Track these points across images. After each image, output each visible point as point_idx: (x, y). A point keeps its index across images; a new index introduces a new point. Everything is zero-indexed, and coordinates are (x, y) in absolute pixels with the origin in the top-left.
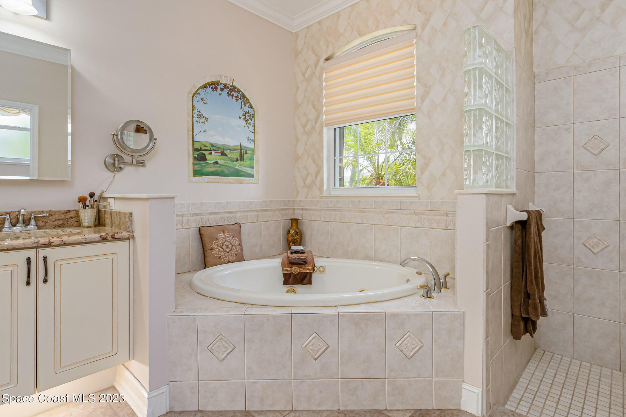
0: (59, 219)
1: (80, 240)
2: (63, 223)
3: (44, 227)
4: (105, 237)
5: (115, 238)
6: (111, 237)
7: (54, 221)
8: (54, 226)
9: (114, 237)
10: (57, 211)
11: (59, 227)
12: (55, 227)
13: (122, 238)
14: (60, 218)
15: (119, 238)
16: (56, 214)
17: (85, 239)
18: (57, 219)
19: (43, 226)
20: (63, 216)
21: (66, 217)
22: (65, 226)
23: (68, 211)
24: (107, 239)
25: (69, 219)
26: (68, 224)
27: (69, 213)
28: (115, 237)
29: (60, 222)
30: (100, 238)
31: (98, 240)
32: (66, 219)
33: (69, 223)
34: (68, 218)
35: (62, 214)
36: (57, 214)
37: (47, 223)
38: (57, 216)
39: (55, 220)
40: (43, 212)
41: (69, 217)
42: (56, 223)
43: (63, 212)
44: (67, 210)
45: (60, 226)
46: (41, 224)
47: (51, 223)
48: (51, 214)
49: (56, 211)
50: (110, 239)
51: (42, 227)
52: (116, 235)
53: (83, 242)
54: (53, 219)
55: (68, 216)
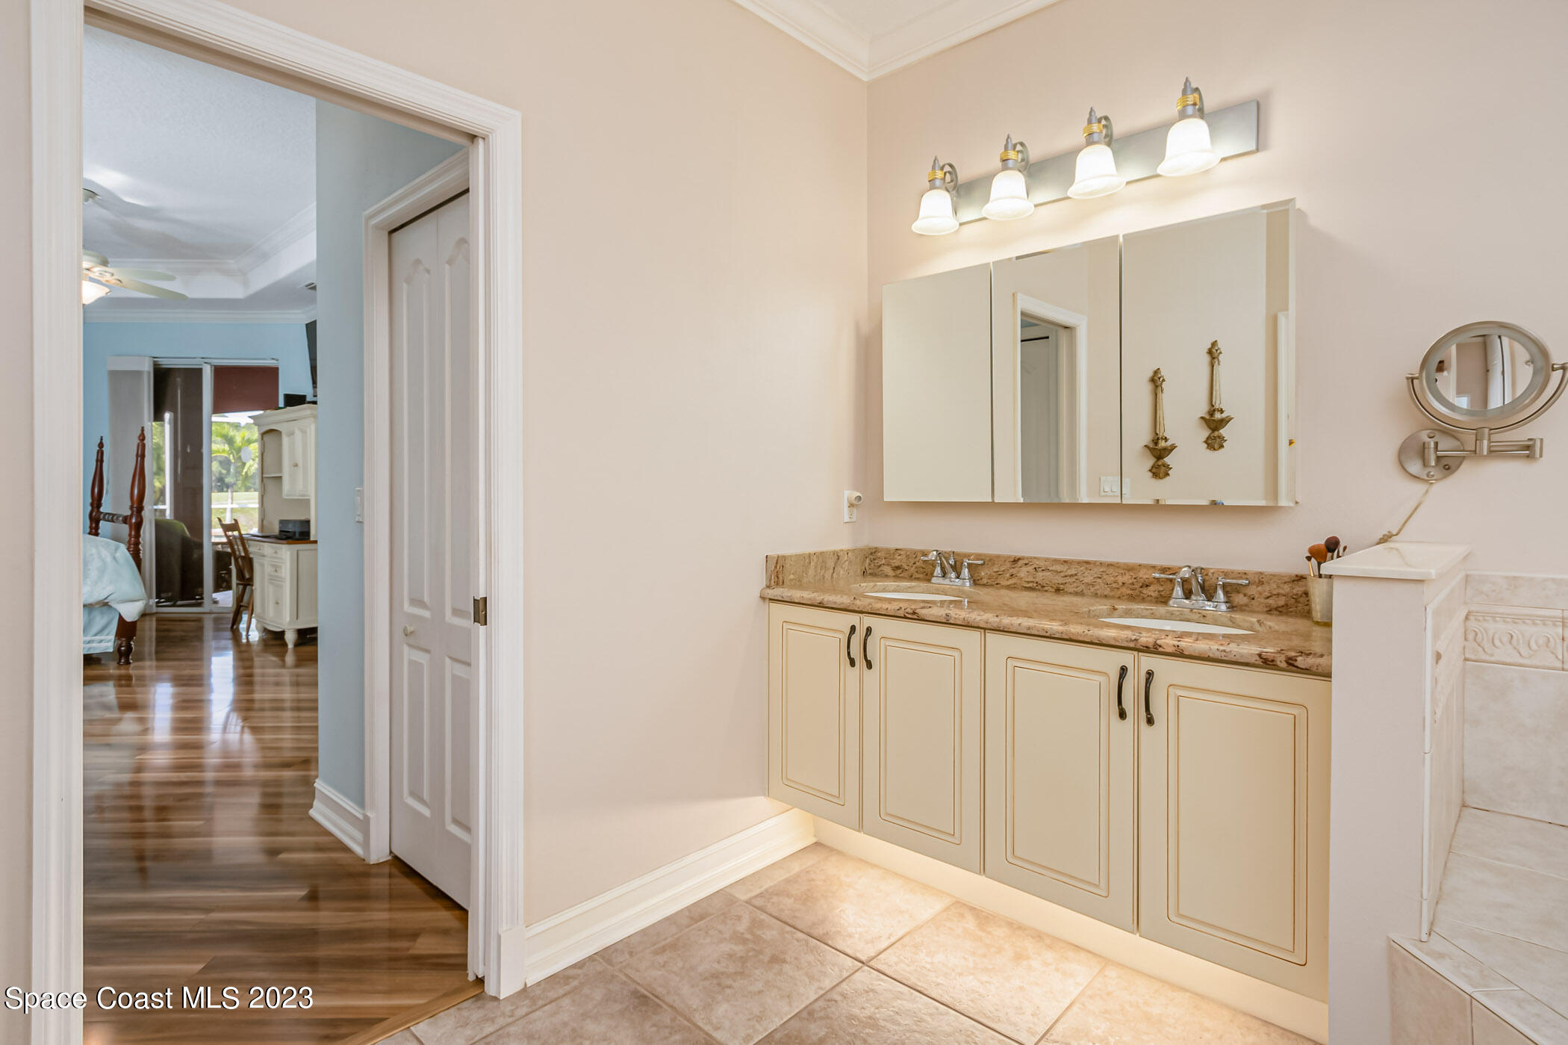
0: (1278, 594)
1: (1214, 654)
2: (1287, 605)
3: (1247, 608)
4: (1270, 659)
5: (1297, 667)
6: (1287, 662)
7: (1268, 598)
8: (1266, 607)
9: (1292, 662)
10: (1274, 576)
11: (1278, 613)
12: (1270, 611)
13: (1314, 669)
14: (1281, 591)
15: (1306, 669)
16: (1271, 582)
17: (1223, 654)
18: (1275, 593)
19: (1246, 605)
20: (1287, 588)
21: (1295, 591)
22: (1291, 612)
23: (1297, 578)
24: (1274, 663)
25: (1301, 596)
26: (1299, 608)
27: (1300, 583)
28: (1296, 664)
29: (1281, 601)
30: (1258, 658)
31: (1252, 660)
32: (1294, 595)
33: (1300, 605)
34: (1297, 594)
35: (1285, 583)
36: (1275, 582)
37: (1253, 599)
38: (1275, 586)
39: (1269, 595)
40: (1245, 574)
41: (1300, 593)
42: (1270, 601)
43: (1287, 579)
44: (1297, 576)
45: (1280, 609)
46: (1239, 599)
47: (1262, 600)
48: (1261, 579)
49: (1271, 575)
50: (1284, 665)
51: (1244, 608)
52: (1299, 659)
53: (1220, 658)
54: (1265, 591)
55: (1299, 589)
